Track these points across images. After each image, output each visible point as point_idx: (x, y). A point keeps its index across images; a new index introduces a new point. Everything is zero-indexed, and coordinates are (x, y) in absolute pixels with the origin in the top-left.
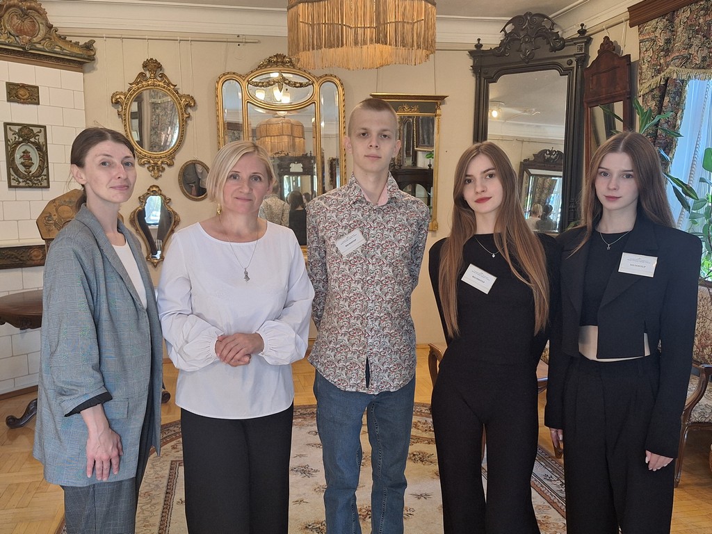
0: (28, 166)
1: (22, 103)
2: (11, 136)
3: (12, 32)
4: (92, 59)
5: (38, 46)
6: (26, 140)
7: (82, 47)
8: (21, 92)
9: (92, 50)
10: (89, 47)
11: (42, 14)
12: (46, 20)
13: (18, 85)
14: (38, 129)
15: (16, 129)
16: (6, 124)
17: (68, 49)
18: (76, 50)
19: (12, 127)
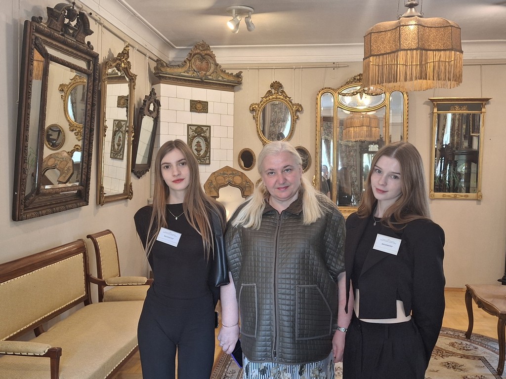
0: (198, 151)
1: (199, 112)
2: (191, 133)
3: (196, 70)
4: (240, 83)
5: (210, 77)
6: (199, 135)
7: (235, 76)
8: (199, 105)
9: (240, 78)
10: (238, 76)
11: (213, 57)
12: (215, 61)
13: (196, 101)
14: (206, 128)
15: (194, 128)
16: (189, 125)
17: (226, 78)
18: (231, 79)
19: (192, 127)
